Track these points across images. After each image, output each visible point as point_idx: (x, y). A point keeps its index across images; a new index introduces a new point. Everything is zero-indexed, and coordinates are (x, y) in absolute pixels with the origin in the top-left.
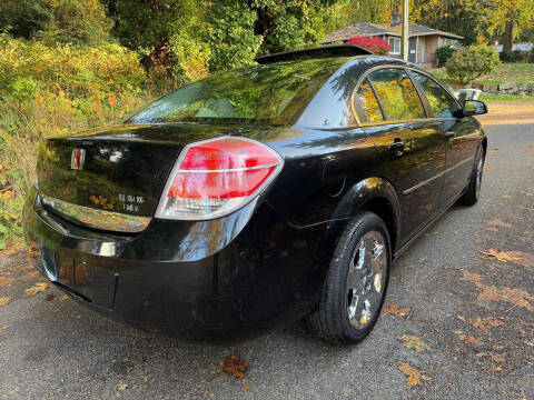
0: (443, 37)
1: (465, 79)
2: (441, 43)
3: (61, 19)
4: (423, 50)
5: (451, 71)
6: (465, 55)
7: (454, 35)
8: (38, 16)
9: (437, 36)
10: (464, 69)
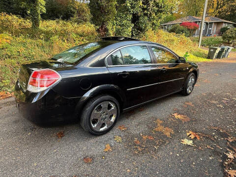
0: (225, 23)
1: (231, 41)
2: (224, 25)
3: (79, 13)
4: (215, 28)
5: (224, 38)
6: (232, 32)
7: (231, 22)
8: (72, 12)
9: (223, 22)
10: (230, 37)
